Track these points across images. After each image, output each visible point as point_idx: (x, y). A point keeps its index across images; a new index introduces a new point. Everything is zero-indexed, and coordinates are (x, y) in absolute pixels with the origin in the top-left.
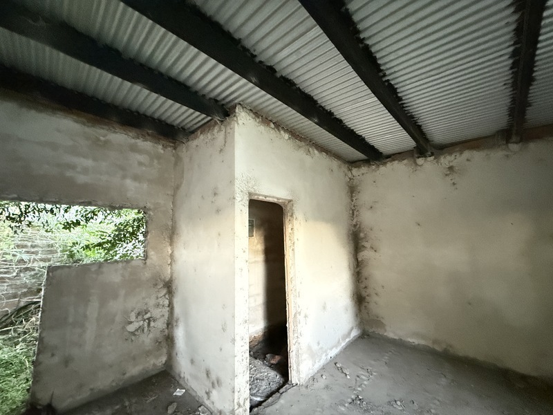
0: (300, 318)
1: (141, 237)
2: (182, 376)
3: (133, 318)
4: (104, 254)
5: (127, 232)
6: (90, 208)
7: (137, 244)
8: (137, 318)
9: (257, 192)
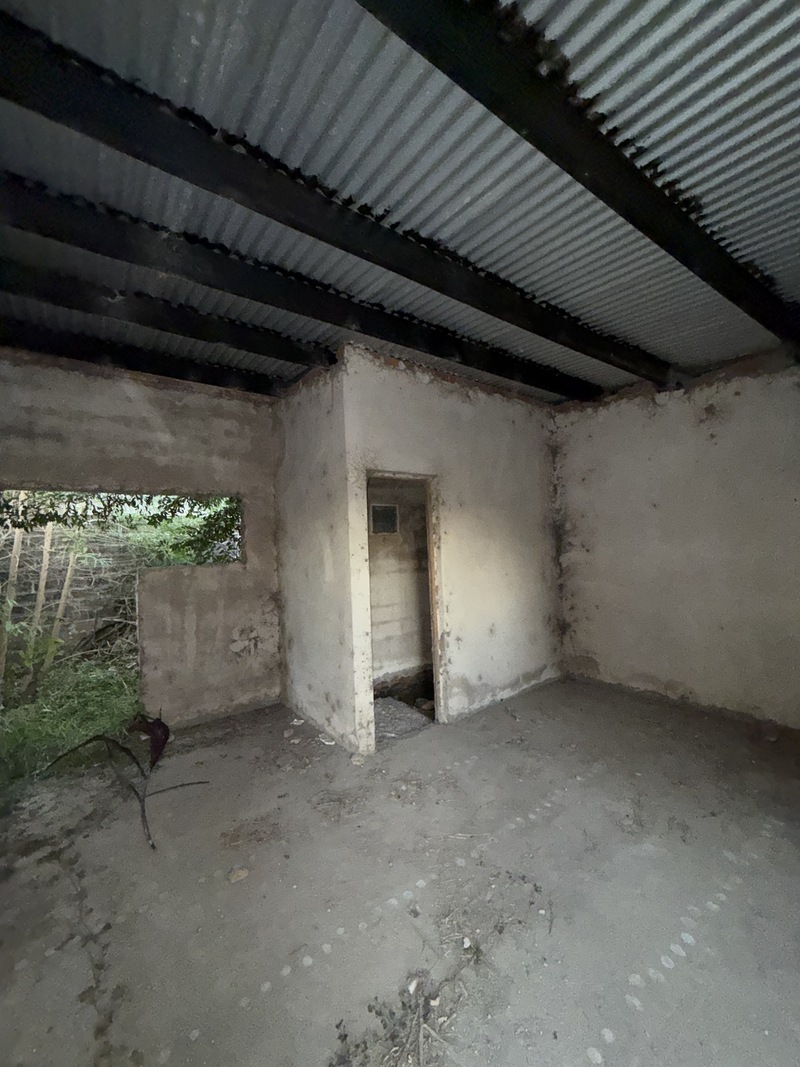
0: (450, 640)
1: (237, 534)
2: (300, 705)
3: (236, 636)
4: (194, 556)
5: (220, 527)
6: (173, 497)
7: (232, 542)
8: (241, 635)
9: (380, 468)
